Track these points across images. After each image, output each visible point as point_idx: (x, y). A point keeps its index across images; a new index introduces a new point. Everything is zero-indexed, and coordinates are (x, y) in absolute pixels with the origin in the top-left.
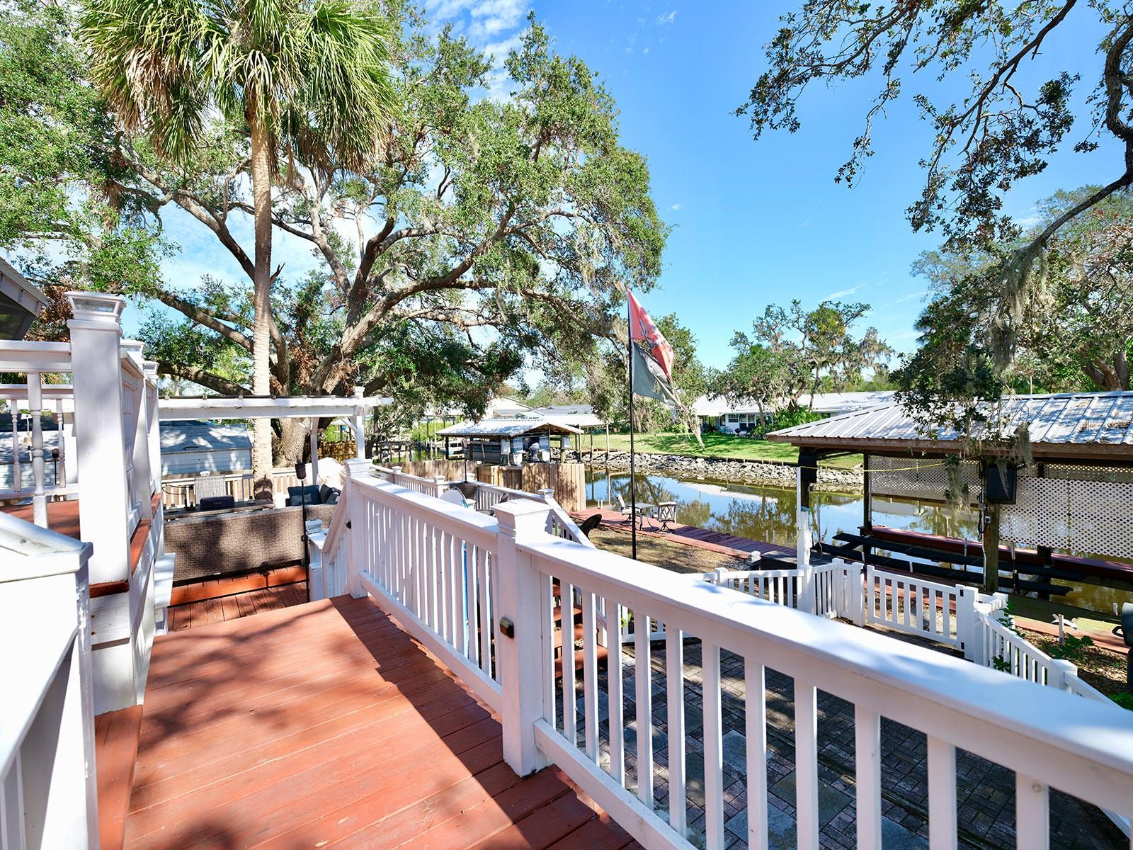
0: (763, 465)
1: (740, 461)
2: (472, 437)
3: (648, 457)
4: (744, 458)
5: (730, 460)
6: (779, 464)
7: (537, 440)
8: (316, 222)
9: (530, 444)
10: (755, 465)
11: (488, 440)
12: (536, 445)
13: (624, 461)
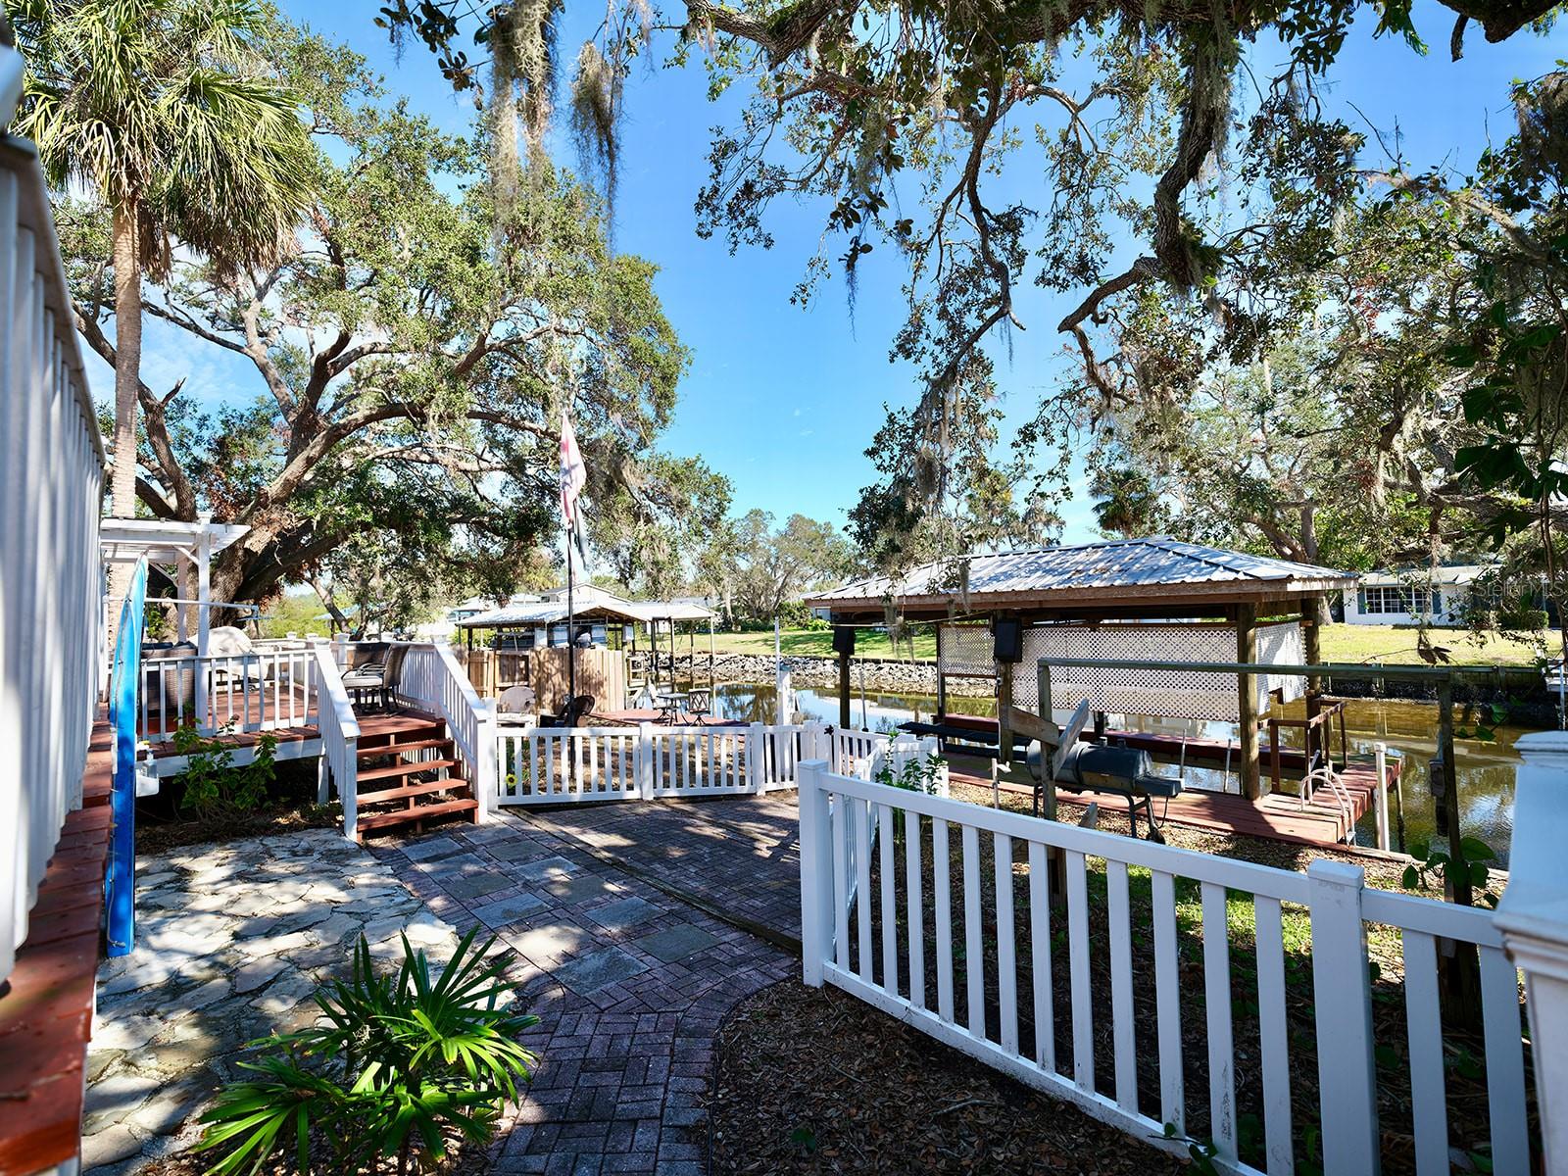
0: (904, 666)
1: (877, 662)
2: (500, 626)
3: (765, 660)
4: (881, 657)
5: (865, 661)
6: (923, 664)
7: (588, 629)
8: (252, 330)
9: (578, 634)
10: (893, 666)
11: (522, 630)
12: (586, 637)
13: (734, 666)
